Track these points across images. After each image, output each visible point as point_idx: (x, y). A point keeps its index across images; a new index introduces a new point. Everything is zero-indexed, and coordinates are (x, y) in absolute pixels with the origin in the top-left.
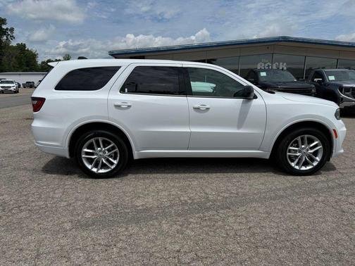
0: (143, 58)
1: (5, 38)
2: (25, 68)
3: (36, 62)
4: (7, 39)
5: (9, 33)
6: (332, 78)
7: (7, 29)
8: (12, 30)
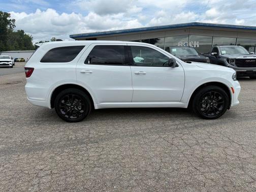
0: (95, 39)
1: (9, 26)
2: (23, 47)
3: (31, 43)
4: (11, 27)
5: (12, 23)
6: (224, 52)
7: (10, 20)
8: (14, 21)
